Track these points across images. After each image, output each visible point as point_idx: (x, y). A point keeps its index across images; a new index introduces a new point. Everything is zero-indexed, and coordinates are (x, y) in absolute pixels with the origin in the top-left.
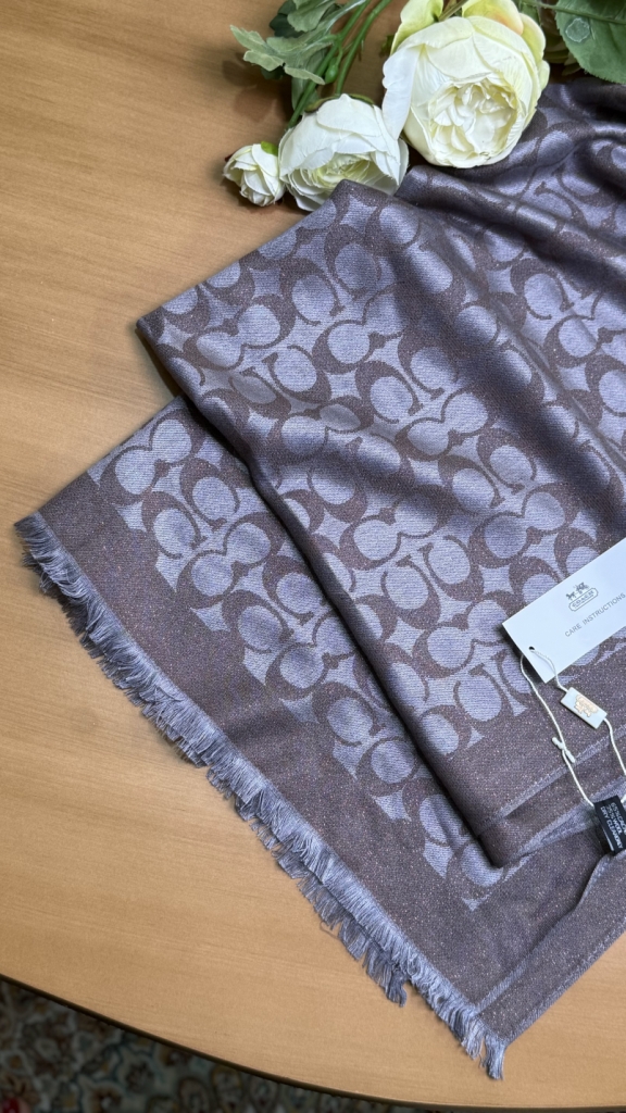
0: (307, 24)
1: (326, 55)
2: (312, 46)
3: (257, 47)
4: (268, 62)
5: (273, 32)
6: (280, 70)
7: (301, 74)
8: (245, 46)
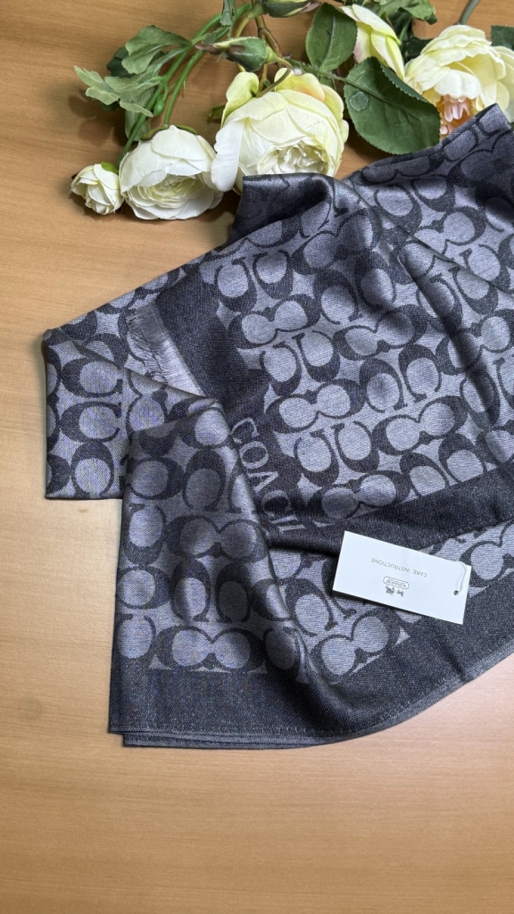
0: (138, 68)
1: (154, 92)
2: (142, 85)
3: (97, 85)
4: (107, 98)
5: (110, 72)
6: (116, 104)
7: (134, 109)
8: (87, 83)
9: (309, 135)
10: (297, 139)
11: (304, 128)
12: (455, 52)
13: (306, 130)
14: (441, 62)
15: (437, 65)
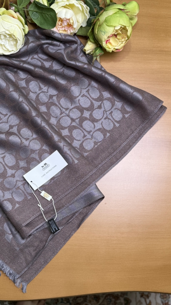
9: (8, 30)
10: (3, 32)
11: (5, 28)
12: (63, 3)
13: (6, 29)
14: (59, 6)
15: (57, 7)
